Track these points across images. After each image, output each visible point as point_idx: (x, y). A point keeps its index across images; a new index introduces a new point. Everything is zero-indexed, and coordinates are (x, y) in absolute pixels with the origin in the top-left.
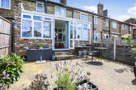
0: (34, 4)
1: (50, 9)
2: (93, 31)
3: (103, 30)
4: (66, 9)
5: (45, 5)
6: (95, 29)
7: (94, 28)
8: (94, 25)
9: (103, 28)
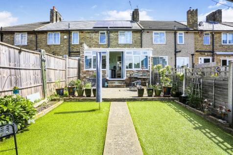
0: (97, 34)
1: (113, 36)
2: (175, 55)
3: (197, 51)
4: (133, 32)
5: (107, 33)
6: (180, 51)
7: (177, 50)
8: (177, 46)
9: (196, 48)
